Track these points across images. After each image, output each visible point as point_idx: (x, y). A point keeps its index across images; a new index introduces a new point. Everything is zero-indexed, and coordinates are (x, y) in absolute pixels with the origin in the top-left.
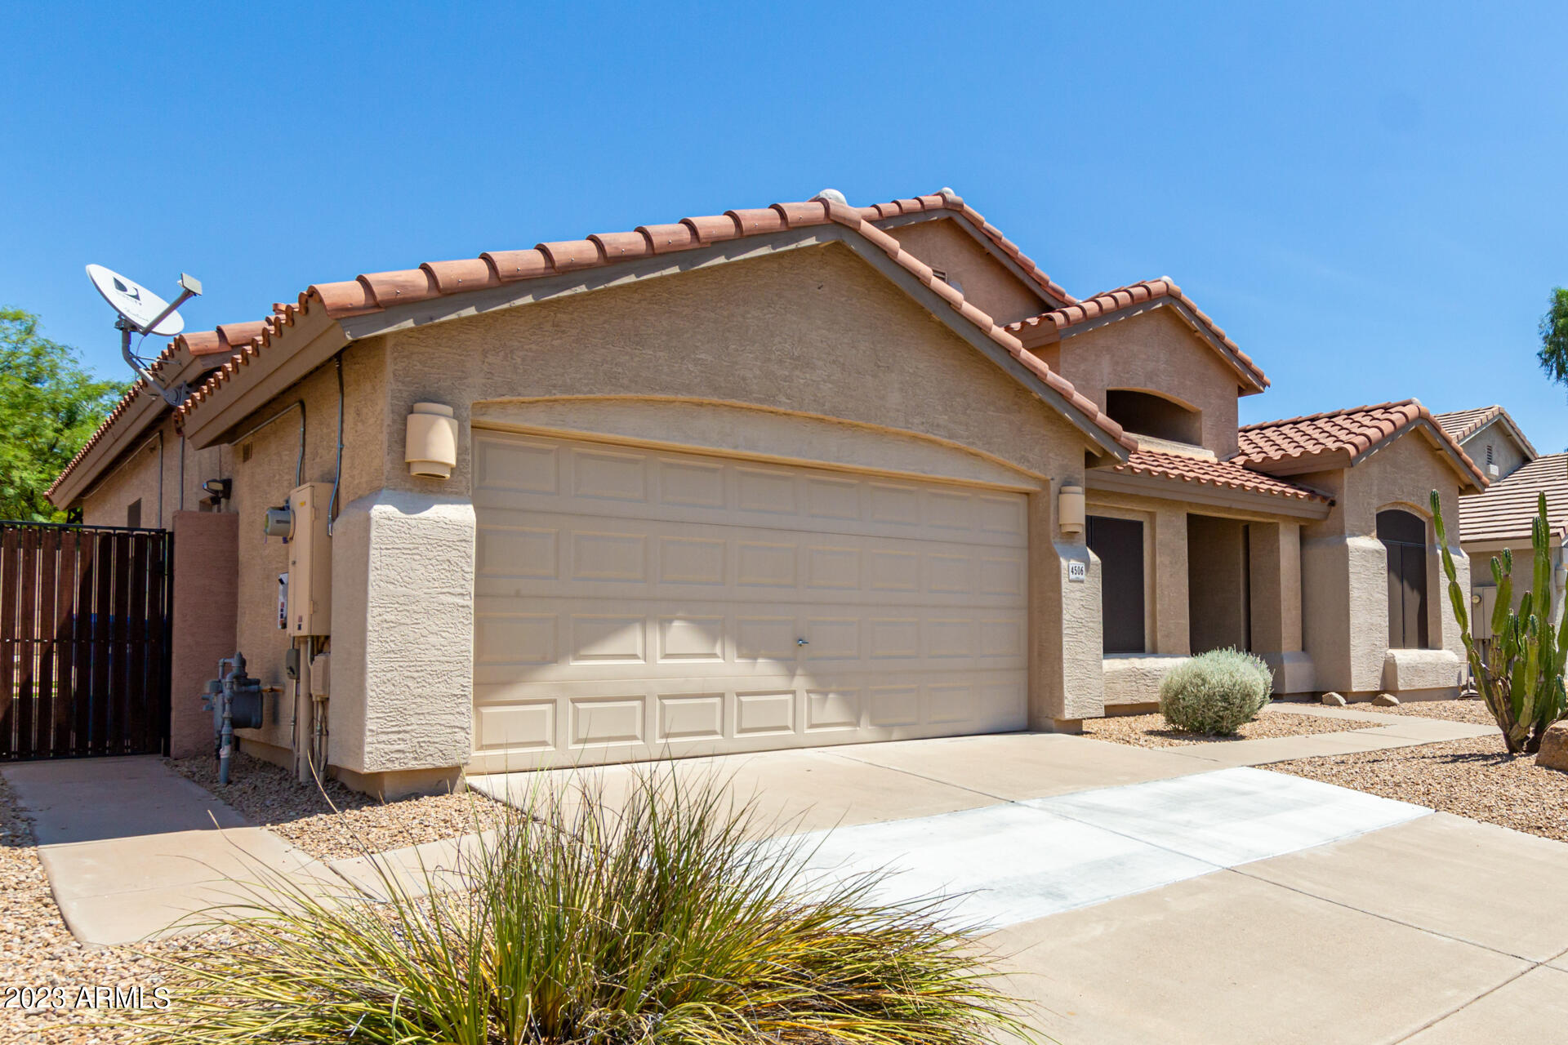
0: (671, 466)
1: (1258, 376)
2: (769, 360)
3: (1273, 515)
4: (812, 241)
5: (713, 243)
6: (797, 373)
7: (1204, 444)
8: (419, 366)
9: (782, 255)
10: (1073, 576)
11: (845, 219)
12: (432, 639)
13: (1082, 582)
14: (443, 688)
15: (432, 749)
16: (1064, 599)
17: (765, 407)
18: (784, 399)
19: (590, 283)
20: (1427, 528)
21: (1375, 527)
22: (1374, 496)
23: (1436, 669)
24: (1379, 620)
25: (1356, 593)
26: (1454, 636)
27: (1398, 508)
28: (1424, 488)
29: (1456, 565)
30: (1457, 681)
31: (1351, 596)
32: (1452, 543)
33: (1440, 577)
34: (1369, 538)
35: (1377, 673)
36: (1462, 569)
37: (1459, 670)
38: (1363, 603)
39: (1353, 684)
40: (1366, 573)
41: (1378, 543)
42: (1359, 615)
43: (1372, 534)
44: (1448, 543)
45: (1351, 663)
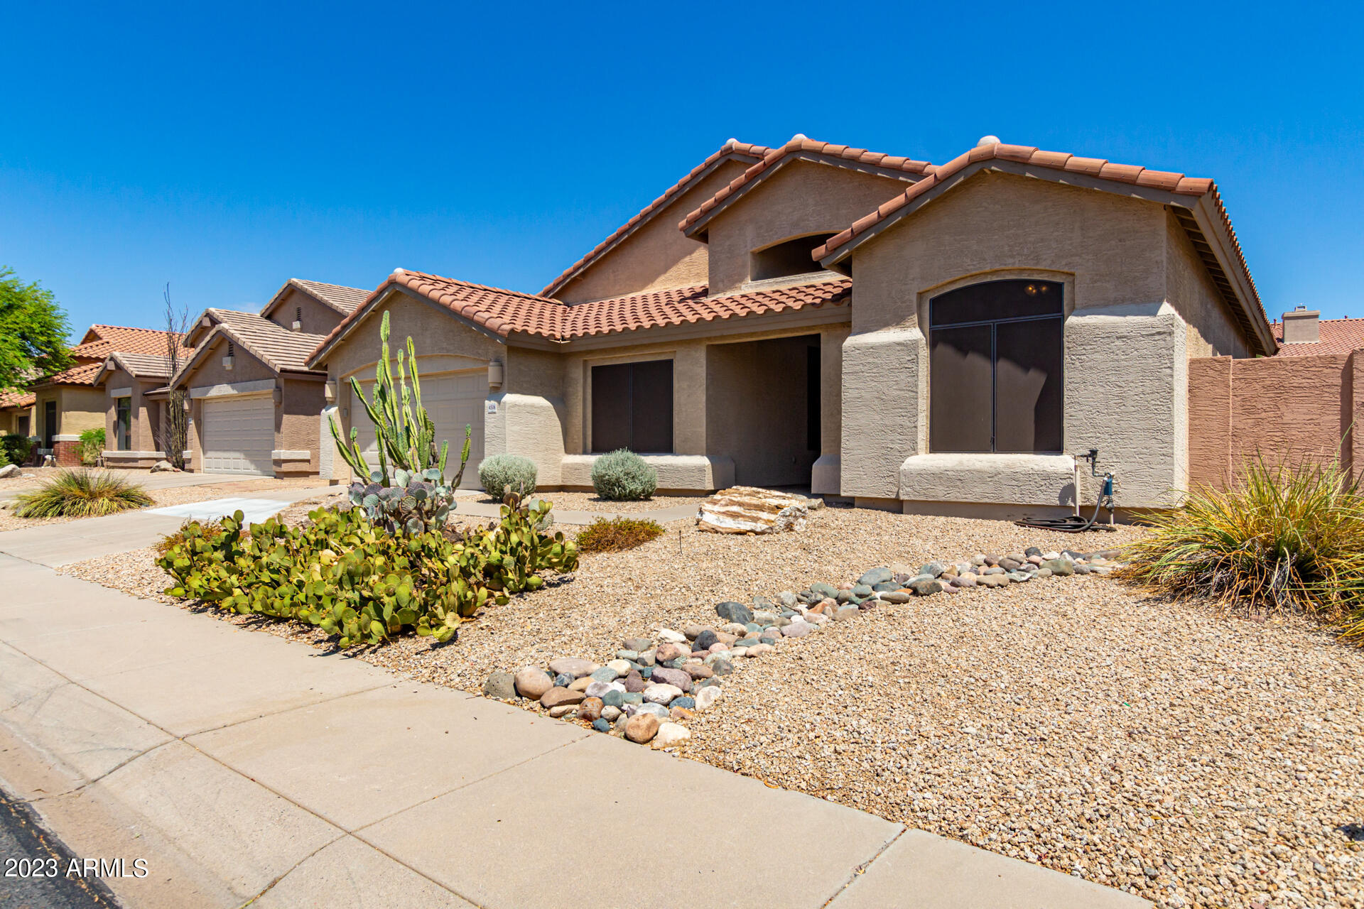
10: (490, 411)
13: (495, 413)
14: (329, 458)
16: (486, 423)
20: (1066, 289)
21: (916, 315)
22: (913, 280)
23: (996, 478)
24: (899, 420)
25: (854, 393)
26: (1107, 436)
27: (988, 279)
28: (1042, 240)
29: (1123, 332)
30: (1060, 498)
31: (843, 397)
32: (1132, 301)
33: (1066, 356)
34: (898, 330)
35: (891, 479)
36: (1142, 336)
37: (1065, 483)
38: (868, 403)
39: (843, 488)
40: (875, 371)
41: (913, 333)
42: (859, 416)
43: (907, 324)
44: (1116, 302)
45: (842, 467)
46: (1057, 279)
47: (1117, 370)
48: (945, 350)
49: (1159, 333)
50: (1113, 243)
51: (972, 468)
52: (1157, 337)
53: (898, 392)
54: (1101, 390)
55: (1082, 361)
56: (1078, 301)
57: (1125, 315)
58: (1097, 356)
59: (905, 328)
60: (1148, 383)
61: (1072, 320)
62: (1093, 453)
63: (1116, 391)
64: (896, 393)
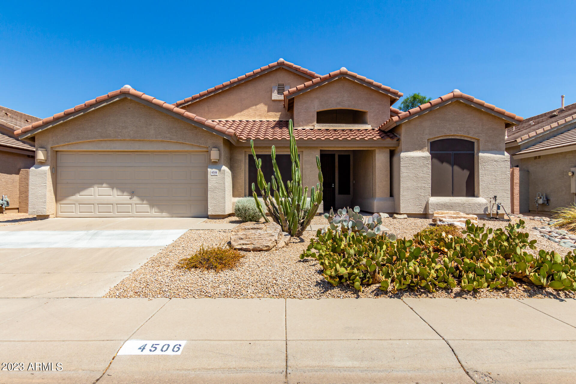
0: (100, 155)
1: (395, 94)
2: (116, 128)
3: (374, 147)
4: (118, 99)
5: (90, 106)
6: (123, 130)
7: (369, 123)
8: (40, 142)
9: (110, 104)
10: (212, 174)
11: (125, 92)
12: (40, 192)
13: (217, 176)
14: (41, 201)
15: (39, 212)
16: (209, 181)
17: (115, 139)
18: (119, 137)
19: (63, 120)
20: (476, 144)
21: (427, 147)
22: (426, 134)
23: (464, 205)
24: (423, 185)
25: (405, 174)
26: (492, 192)
27: (450, 137)
28: (470, 127)
29: (496, 159)
30: (484, 211)
31: (401, 175)
32: (496, 150)
33: (480, 166)
34: (420, 152)
35: (421, 206)
36: (502, 161)
37: (485, 206)
38: (411, 178)
39: (401, 210)
40: (414, 166)
41: (426, 154)
42: (407, 183)
43: (424, 150)
44: (492, 150)
45: (401, 202)
46: (473, 140)
47: (495, 171)
48: (435, 161)
49: (506, 161)
50: (491, 131)
51: (455, 202)
52: (505, 162)
53: (423, 175)
54: (490, 177)
55: (484, 168)
56: (481, 148)
57: (496, 154)
58: (488, 166)
59: (423, 151)
60: (503, 176)
61: (480, 154)
62: (495, 197)
63: (494, 177)
64: (422, 175)
